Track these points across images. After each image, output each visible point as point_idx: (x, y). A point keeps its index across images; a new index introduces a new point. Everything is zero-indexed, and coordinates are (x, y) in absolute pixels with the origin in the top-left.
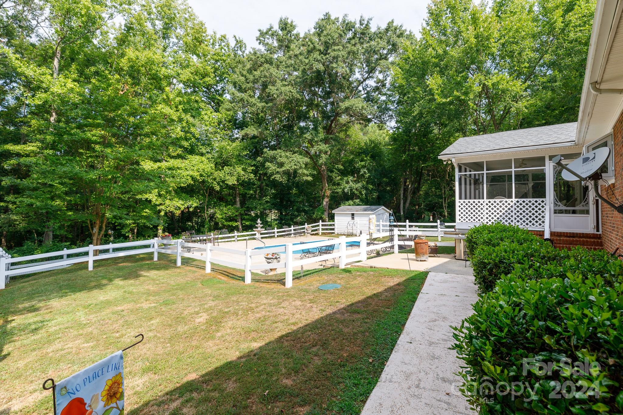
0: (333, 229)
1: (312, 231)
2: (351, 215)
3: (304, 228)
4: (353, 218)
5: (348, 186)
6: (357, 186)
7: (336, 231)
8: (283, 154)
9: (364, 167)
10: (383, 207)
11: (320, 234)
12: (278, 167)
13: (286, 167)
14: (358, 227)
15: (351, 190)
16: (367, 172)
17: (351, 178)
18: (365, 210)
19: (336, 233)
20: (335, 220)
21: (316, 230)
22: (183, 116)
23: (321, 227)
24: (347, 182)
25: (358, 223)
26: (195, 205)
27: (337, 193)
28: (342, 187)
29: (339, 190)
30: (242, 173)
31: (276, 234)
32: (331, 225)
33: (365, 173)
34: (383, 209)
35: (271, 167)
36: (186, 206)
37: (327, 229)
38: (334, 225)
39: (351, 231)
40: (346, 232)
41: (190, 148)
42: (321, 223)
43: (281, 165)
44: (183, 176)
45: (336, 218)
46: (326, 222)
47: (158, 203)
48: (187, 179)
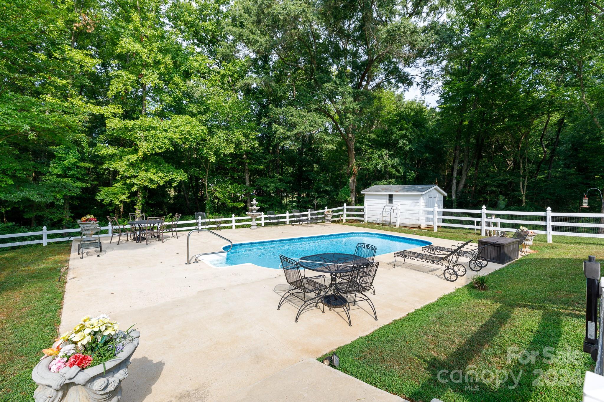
0: (362, 216)
1: (333, 217)
2: (387, 197)
3: (323, 213)
4: (391, 202)
5: (381, 162)
6: (393, 161)
7: (366, 219)
8: (295, 113)
9: (403, 137)
10: (436, 187)
11: (344, 221)
12: (288, 130)
13: (300, 129)
14: (399, 214)
15: (386, 167)
16: (407, 143)
17: (386, 152)
18: (408, 191)
19: (366, 221)
20: (365, 204)
21: (338, 216)
22: (160, 57)
23: (345, 212)
24: (381, 157)
25: (399, 208)
26: (179, 179)
27: (368, 170)
28: (374, 163)
29: (370, 167)
30: (243, 139)
31: (288, 220)
32: (358, 210)
33: (404, 144)
34: (436, 189)
35: (280, 130)
36: (167, 179)
37: (353, 216)
38: (363, 210)
39: (388, 219)
40: (380, 220)
41: (174, 104)
42: (345, 207)
43: (292, 126)
44: (158, 138)
45: (366, 200)
46: (351, 205)
47: (128, 174)
48: (164, 143)
